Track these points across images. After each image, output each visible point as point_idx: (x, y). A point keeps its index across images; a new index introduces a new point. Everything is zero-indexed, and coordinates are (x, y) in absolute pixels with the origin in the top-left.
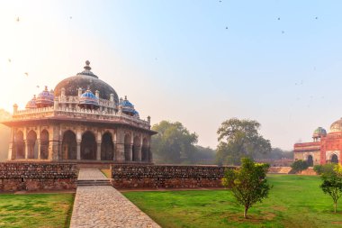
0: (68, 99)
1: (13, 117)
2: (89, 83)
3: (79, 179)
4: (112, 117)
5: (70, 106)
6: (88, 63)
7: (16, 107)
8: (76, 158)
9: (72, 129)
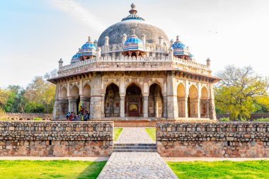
0: (111, 48)
1: (59, 73)
2: (134, 28)
3: (114, 142)
4: (161, 64)
5: (114, 56)
6: (133, 6)
7: (61, 62)
8: (119, 116)
9: (114, 81)
